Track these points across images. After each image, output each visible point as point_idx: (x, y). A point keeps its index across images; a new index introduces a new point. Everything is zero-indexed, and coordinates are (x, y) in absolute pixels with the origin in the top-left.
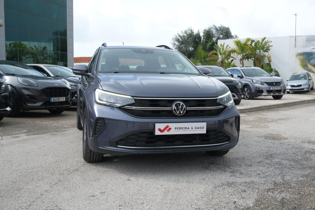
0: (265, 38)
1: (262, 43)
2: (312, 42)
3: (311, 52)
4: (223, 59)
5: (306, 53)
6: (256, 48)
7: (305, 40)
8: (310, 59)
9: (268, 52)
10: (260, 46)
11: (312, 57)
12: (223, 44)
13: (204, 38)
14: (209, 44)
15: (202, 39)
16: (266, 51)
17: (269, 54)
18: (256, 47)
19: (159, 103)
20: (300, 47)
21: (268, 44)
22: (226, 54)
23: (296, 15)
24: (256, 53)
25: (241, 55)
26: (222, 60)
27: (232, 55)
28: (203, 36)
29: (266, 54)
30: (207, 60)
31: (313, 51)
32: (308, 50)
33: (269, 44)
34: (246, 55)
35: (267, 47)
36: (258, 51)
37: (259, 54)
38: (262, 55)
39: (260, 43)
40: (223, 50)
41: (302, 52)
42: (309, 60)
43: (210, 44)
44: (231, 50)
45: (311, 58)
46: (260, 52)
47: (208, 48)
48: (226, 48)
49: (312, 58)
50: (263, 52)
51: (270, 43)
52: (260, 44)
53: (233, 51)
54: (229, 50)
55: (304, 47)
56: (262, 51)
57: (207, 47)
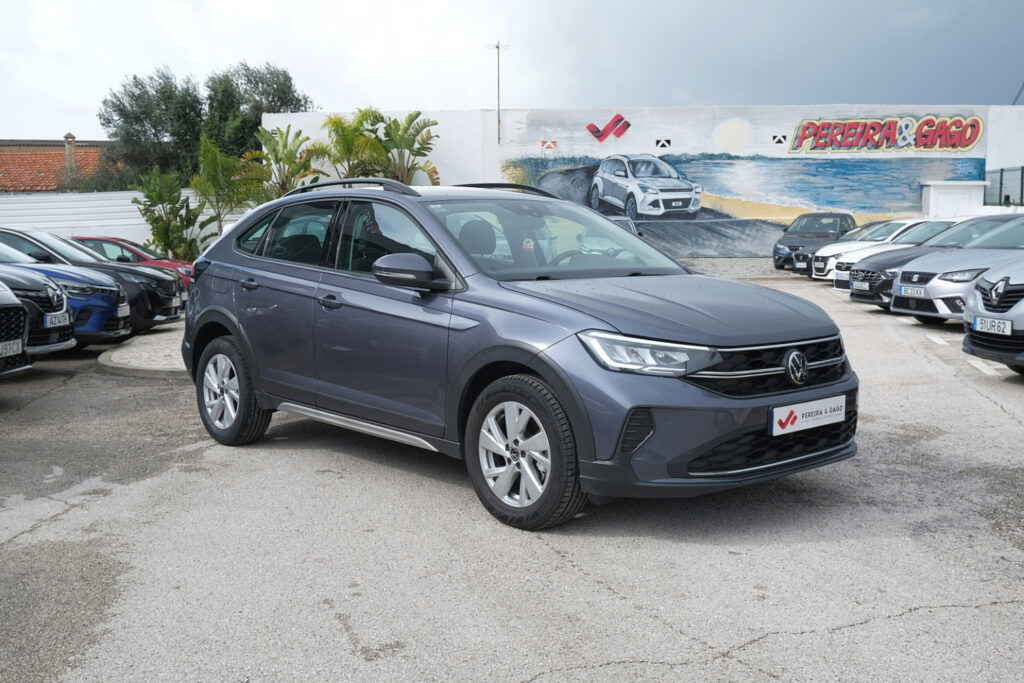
0: (419, 114)
1: (406, 130)
2: (543, 128)
3: (543, 156)
4: (287, 177)
5: (530, 159)
6: (390, 144)
7: (524, 121)
8: (542, 178)
9: (425, 155)
10: (402, 137)
11: (547, 171)
12: (284, 130)
13: (211, 106)
14: (232, 126)
15: (206, 108)
16: (419, 153)
17: (428, 162)
18: (391, 140)
19: (763, 358)
20: (512, 141)
21: (424, 131)
22: (297, 161)
23: (498, 47)
24: (389, 160)
25: (346, 164)
26: (283, 181)
27: (314, 165)
28: (210, 98)
29: (420, 161)
30: (232, 178)
31: (548, 157)
32: (535, 151)
33: (429, 131)
34: (358, 165)
35: (424, 141)
36: (395, 151)
37: (397, 161)
38: (410, 165)
39: (401, 127)
40: (285, 146)
41: (519, 157)
42: (539, 181)
43: (232, 124)
44: (310, 147)
45: (543, 174)
46: (401, 155)
47: (229, 137)
48: (294, 141)
49: (546, 175)
50: (412, 157)
51: (431, 128)
52: (400, 133)
53: (320, 152)
54: (304, 147)
55: (523, 143)
56: (407, 152)
57: (227, 135)
